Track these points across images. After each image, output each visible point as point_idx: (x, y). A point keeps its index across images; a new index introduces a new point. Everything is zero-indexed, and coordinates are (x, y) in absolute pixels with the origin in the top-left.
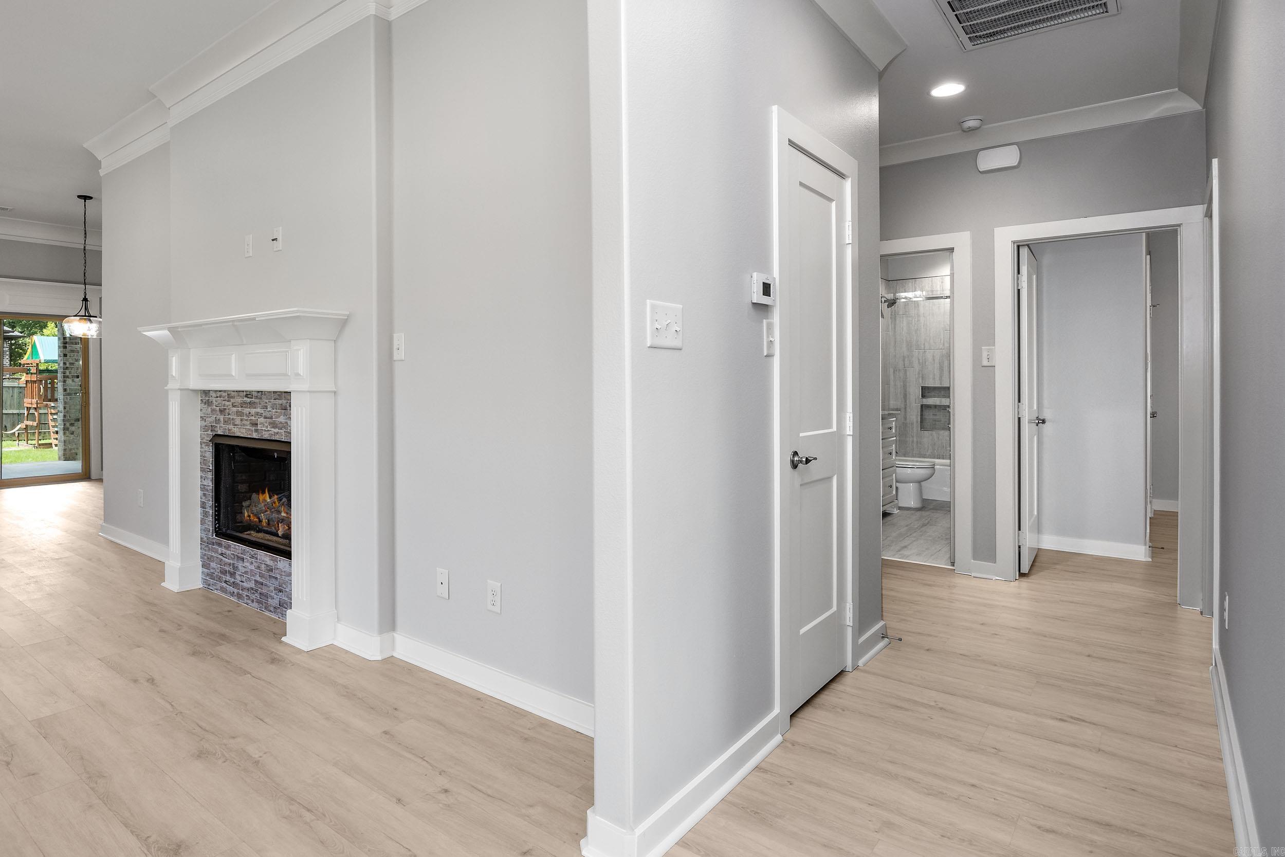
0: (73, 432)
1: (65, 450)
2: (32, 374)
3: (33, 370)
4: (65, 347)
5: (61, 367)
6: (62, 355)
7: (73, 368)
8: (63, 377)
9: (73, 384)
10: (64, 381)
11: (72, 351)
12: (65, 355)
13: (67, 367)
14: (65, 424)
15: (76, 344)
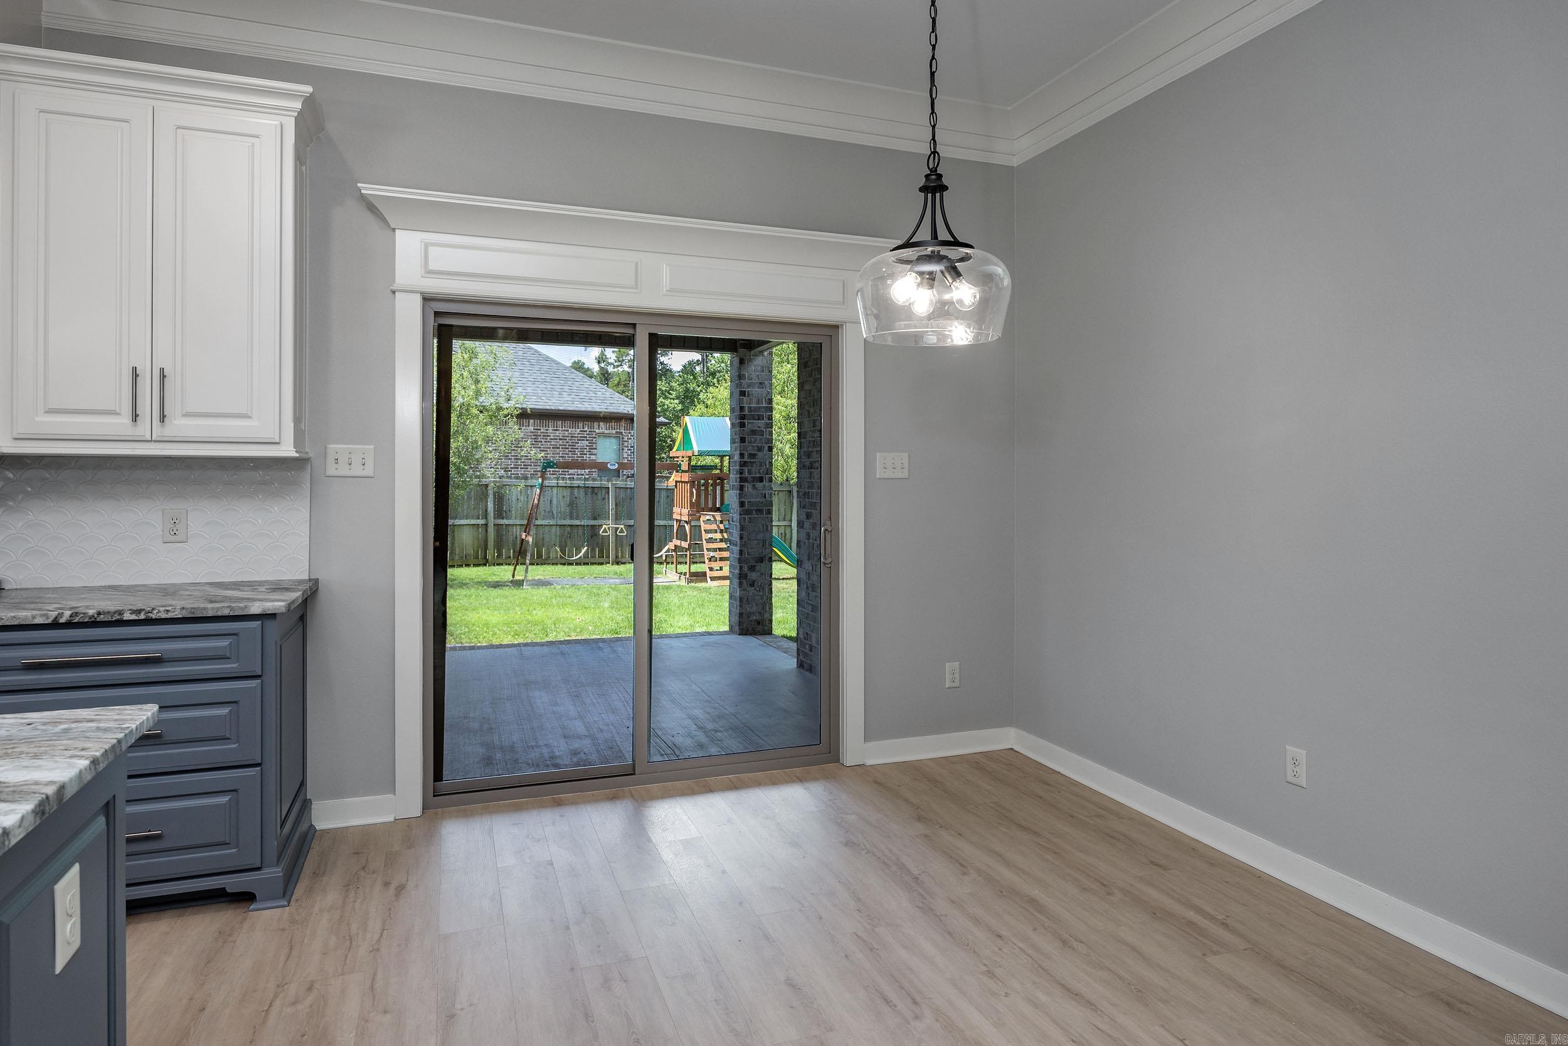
0: (754, 582)
1: (741, 615)
2: (683, 471)
3: (685, 467)
4: (742, 425)
5: (735, 462)
6: (738, 440)
7: (754, 462)
8: (738, 480)
9: (754, 492)
10: (741, 488)
11: (754, 432)
12: (743, 440)
13: (745, 462)
14: (741, 568)
15: (758, 419)
